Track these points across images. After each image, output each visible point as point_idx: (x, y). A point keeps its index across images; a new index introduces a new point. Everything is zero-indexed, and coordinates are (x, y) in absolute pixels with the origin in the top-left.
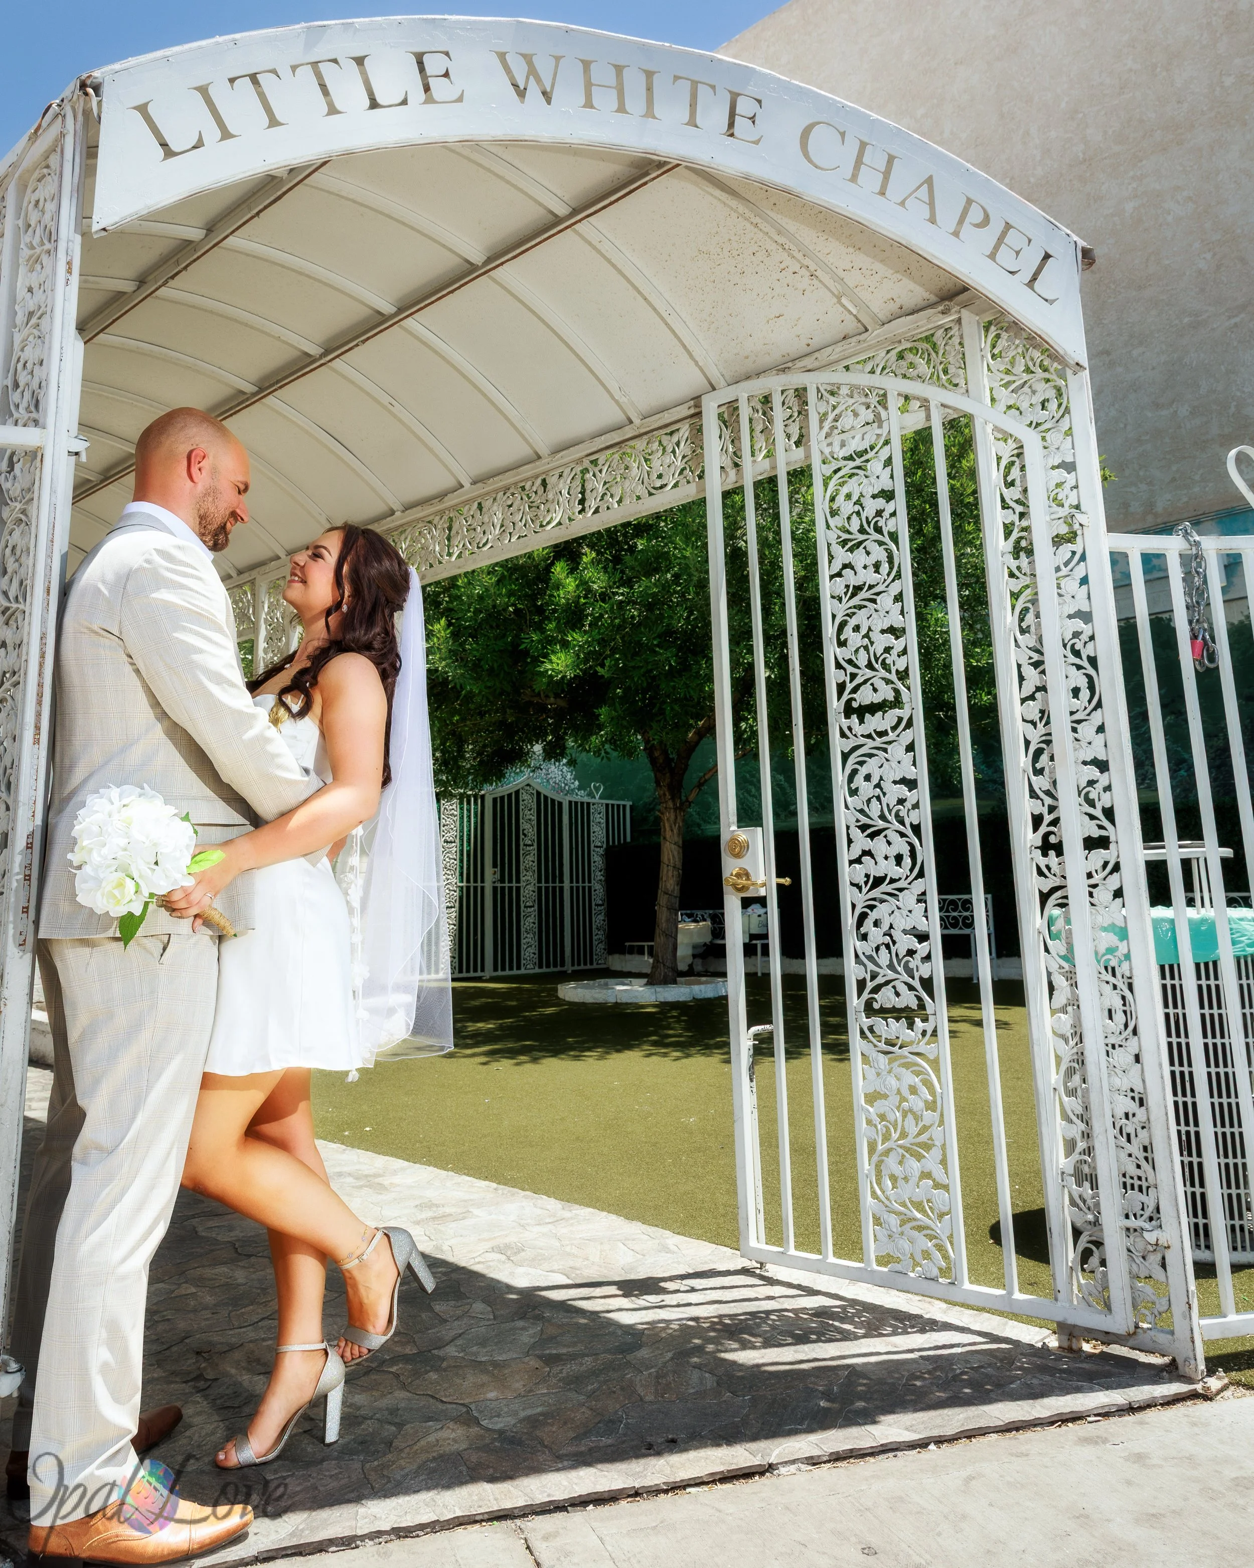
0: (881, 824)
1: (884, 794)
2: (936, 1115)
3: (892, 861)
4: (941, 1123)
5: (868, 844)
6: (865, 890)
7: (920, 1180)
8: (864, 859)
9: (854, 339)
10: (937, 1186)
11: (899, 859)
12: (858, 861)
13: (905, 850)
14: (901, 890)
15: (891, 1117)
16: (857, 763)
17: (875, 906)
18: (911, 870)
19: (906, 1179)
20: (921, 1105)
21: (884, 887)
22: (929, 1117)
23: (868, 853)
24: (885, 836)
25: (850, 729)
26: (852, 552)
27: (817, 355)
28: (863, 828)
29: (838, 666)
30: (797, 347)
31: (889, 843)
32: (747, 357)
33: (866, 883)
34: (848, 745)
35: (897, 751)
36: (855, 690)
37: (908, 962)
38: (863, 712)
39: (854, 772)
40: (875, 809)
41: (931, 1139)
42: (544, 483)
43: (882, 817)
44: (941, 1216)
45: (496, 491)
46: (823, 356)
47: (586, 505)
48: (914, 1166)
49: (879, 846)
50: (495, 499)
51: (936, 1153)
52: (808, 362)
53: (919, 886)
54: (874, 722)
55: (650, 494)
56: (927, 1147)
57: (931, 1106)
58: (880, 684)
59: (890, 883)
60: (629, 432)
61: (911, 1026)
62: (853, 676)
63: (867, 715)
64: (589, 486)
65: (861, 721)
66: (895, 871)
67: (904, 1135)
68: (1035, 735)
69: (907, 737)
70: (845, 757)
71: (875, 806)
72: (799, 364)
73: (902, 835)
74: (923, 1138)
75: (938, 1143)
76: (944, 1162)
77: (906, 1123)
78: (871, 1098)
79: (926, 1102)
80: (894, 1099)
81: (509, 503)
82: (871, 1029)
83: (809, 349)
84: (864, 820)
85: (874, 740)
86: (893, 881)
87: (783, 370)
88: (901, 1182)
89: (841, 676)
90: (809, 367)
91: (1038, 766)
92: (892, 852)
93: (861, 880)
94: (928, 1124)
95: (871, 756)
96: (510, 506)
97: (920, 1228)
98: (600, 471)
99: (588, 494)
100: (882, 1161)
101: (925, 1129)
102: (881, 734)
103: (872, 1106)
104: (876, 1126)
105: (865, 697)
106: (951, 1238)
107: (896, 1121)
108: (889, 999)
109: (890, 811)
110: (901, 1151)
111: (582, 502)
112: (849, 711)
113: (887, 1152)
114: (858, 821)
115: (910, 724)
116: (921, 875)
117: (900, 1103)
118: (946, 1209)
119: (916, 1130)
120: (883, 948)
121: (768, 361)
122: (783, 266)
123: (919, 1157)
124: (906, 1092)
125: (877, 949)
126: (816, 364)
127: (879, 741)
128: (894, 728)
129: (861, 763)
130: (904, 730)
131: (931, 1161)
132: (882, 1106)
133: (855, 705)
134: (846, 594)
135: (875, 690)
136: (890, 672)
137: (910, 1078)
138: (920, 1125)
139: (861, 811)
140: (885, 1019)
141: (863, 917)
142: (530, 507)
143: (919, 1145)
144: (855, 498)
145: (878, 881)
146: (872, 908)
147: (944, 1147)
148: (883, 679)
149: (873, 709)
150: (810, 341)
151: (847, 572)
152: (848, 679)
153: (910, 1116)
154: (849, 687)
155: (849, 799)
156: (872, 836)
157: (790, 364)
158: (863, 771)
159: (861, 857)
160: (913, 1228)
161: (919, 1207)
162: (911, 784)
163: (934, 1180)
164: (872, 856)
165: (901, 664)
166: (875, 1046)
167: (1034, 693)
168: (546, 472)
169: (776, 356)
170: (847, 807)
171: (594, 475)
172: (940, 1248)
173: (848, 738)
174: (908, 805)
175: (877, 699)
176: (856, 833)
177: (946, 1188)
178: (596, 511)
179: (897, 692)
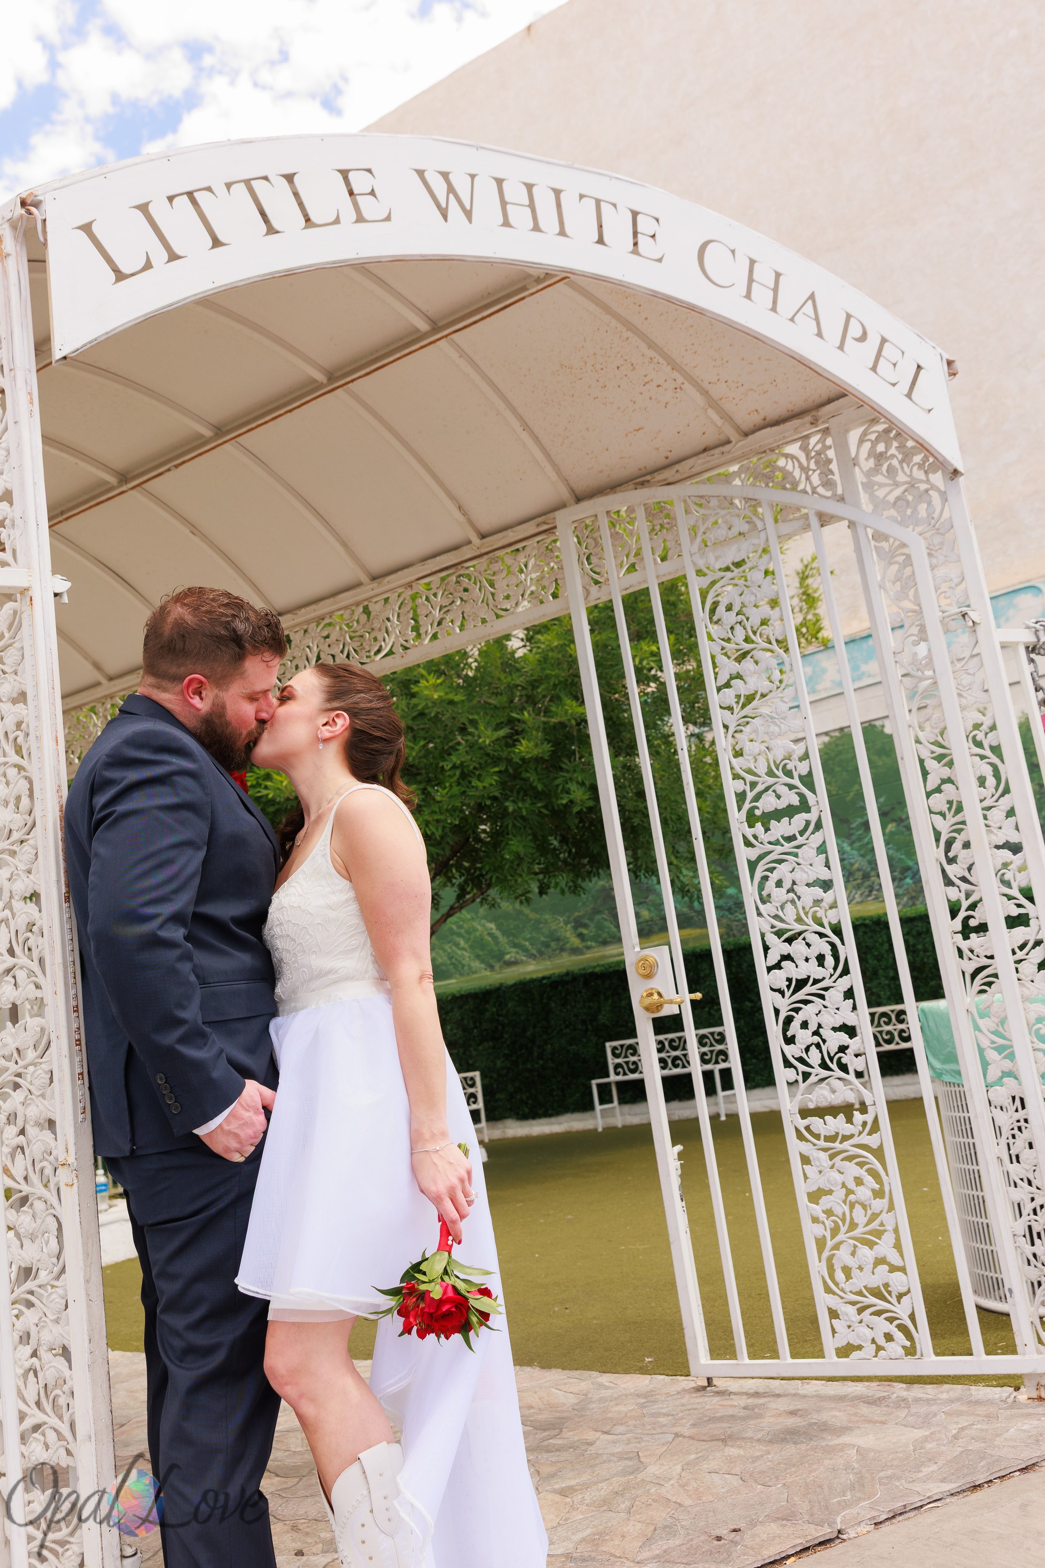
0: (798, 928)
1: (799, 898)
2: (886, 1201)
3: (814, 962)
4: (891, 1208)
5: (786, 949)
6: (787, 994)
7: (874, 1267)
8: (783, 964)
9: (717, 451)
10: (893, 1269)
11: (821, 959)
12: (778, 966)
13: (827, 950)
14: (826, 989)
15: (838, 1211)
16: (766, 870)
17: (800, 1009)
18: (835, 969)
19: (861, 1268)
20: (869, 1193)
21: (808, 989)
22: (879, 1204)
23: (787, 957)
24: (804, 939)
25: (755, 837)
26: (739, 662)
27: (677, 467)
28: (779, 934)
29: (736, 777)
30: (656, 458)
31: (808, 945)
32: (601, 472)
33: (788, 987)
34: (753, 854)
35: (808, 853)
36: (757, 798)
37: (840, 1058)
38: (767, 818)
39: (765, 878)
40: (790, 913)
41: (882, 1224)
42: (366, 611)
43: (799, 920)
44: (900, 1297)
45: (308, 622)
46: (684, 467)
47: (422, 631)
48: (866, 1254)
49: (798, 949)
50: (306, 631)
51: (889, 1238)
52: (668, 474)
53: (844, 984)
54: (780, 828)
55: (498, 616)
56: (879, 1234)
57: (878, 1194)
58: (783, 790)
59: (813, 984)
60: (467, 553)
61: (849, 1120)
62: (753, 785)
63: (773, 822)
64: (422, 611)
65: (767, 830)
66: (817, 972)
67: (853, 1226)
68: (945, 827)
69: (816, 839)
70: (752, 866)
71: (790, 909)
72: (659, 477)
73: (822, 935)
74: (875, 1225)
75: (890, 1227)
76: (898, 1246)
77: (854, 1214)
78: (815, 1197)
79: (873, 1191)
80: (841, 1193)
81: (325, 634)
82: (807, 1128)
83: (668, 461)
84: (780, 925)
85: (783, 846)
86: (816, 982)
87: (643, 484)
88: (855, 1272)
89: (739, 786)
90: (670, 480)
91: (951, 855)
92: (813, 953)
93: (783, 985)
94: (877, 1211)
95: (780, 862)
96: (328, 637)
97: (878, 1313)
98: (435, 595)
99: (422, 620)
100: (834, 1255)
101: (875, 1216)
102: (791, 839)
103: (817, 1204)
104: (823, 1223)
105: (768, 803)
106: (912, 1317)
107: (844, 1214)
108: (825, 1098)
109: (806, 914)
110: (852, 1242)
111: (416, 629)
112: (751, 819)
113: (837, 1247)
114: (773, 927)
115: (819, 826)
116: (846, 971)
117: (847, 1195)
118: (904, 1290)
119: (865, 1220)
120: (813, 1048)
121: (623, 474)
122: (646, 379)
123: (871, 1245)
124: (851, 1185)
125: (807, 1049)
126: (678, 477)
127: (788, 847)
128: (802, 833)
129: (771, 870)
130: (813, 833)
131: (885, 1247)
132: (826, 1202)
133: (758, 813)
134: (737, 703)
135: (779, 797)
136: (792, 778)
137: (853, 1170)
138: (869, 1212)
139: (776, 917)
140: (822, 1117)
141: (788, 1021)
142: (351, 638)
143: (870, 1233)
144: (736, 608)
145: (801, 984)
146: (797, 1010)
147: (896, 1230)
148: (786, 785)
149: (777, 815)
150: (669, 454)
151: (735, 682)
152: (748, 788)
153: (858, 1207)
154: (750, 795)
155: (761, 906)
156: (789, 941)
157: (648, 478)
158: (774, 877)
159: (780, 962)
160: (872, 1314)
161: (877, 1293)
162: (826, 885)
163: (889, 1264)
164: (792, 960)
165: (803, 768)
166: (814, 1145)
167: (940, 785)
168: (368, 599)
169: (631, 468)
170: (759, 914)
171: (427, 599)
172: (902, 1328)
173: (753, 846)
174: (824, 904)
175: (782, 804)
176: (772, 939)
177: (903, 1270)
178: (435, 637)
179: (802, 796)
